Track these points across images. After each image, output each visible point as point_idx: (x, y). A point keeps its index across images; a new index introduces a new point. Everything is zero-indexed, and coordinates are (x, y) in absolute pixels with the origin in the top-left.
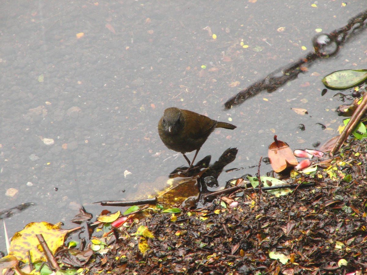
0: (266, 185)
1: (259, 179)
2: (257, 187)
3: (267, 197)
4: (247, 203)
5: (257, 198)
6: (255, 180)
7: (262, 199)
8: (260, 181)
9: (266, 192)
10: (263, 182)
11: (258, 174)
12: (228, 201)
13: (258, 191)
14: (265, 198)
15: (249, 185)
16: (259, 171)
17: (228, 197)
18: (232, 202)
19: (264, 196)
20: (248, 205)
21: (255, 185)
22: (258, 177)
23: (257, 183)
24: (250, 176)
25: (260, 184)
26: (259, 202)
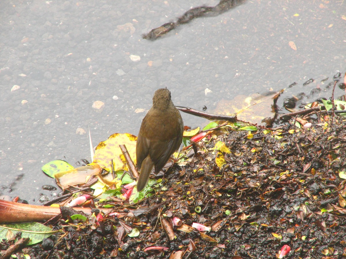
0: (339, 109)
1: (333, 103)
2: (331, 109)
3: (339, 119)
4: (320, 124)
5: (330, 121)
6: (329, 103)
7: (335, 121)
8: (333, 104)
9: (339, 115)
10: (336, 105)
11: (331, 97)
12: (303, 122)
13: (331, 114)
14: (337, 121)
15: (323, 108)
16: (333, 94)
17: (302, 118)
18: (306, 122)
19: (337, 118)
20: (321, 127)
21: (329, 108)
22: (332, 101)
23: (331, 106)
24: (325, 99)
25: (333, 107)
26: (332, 124)
